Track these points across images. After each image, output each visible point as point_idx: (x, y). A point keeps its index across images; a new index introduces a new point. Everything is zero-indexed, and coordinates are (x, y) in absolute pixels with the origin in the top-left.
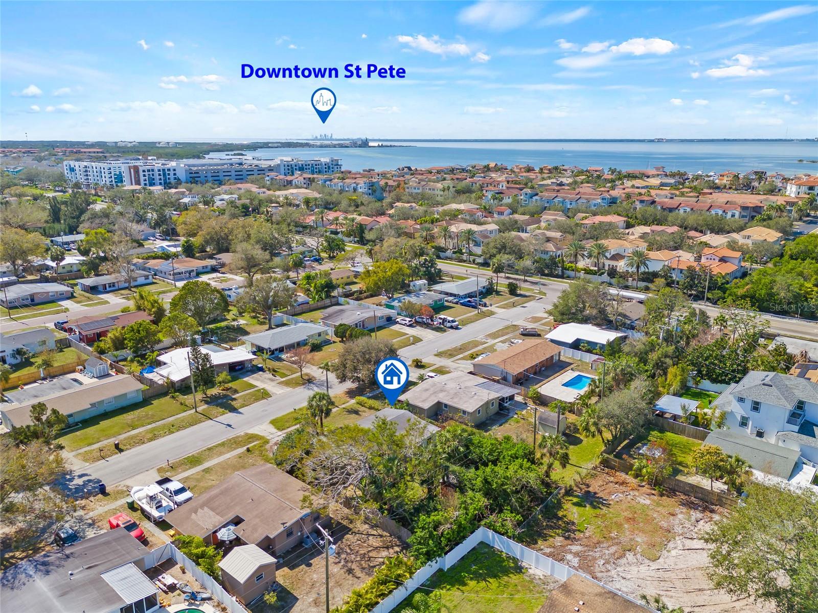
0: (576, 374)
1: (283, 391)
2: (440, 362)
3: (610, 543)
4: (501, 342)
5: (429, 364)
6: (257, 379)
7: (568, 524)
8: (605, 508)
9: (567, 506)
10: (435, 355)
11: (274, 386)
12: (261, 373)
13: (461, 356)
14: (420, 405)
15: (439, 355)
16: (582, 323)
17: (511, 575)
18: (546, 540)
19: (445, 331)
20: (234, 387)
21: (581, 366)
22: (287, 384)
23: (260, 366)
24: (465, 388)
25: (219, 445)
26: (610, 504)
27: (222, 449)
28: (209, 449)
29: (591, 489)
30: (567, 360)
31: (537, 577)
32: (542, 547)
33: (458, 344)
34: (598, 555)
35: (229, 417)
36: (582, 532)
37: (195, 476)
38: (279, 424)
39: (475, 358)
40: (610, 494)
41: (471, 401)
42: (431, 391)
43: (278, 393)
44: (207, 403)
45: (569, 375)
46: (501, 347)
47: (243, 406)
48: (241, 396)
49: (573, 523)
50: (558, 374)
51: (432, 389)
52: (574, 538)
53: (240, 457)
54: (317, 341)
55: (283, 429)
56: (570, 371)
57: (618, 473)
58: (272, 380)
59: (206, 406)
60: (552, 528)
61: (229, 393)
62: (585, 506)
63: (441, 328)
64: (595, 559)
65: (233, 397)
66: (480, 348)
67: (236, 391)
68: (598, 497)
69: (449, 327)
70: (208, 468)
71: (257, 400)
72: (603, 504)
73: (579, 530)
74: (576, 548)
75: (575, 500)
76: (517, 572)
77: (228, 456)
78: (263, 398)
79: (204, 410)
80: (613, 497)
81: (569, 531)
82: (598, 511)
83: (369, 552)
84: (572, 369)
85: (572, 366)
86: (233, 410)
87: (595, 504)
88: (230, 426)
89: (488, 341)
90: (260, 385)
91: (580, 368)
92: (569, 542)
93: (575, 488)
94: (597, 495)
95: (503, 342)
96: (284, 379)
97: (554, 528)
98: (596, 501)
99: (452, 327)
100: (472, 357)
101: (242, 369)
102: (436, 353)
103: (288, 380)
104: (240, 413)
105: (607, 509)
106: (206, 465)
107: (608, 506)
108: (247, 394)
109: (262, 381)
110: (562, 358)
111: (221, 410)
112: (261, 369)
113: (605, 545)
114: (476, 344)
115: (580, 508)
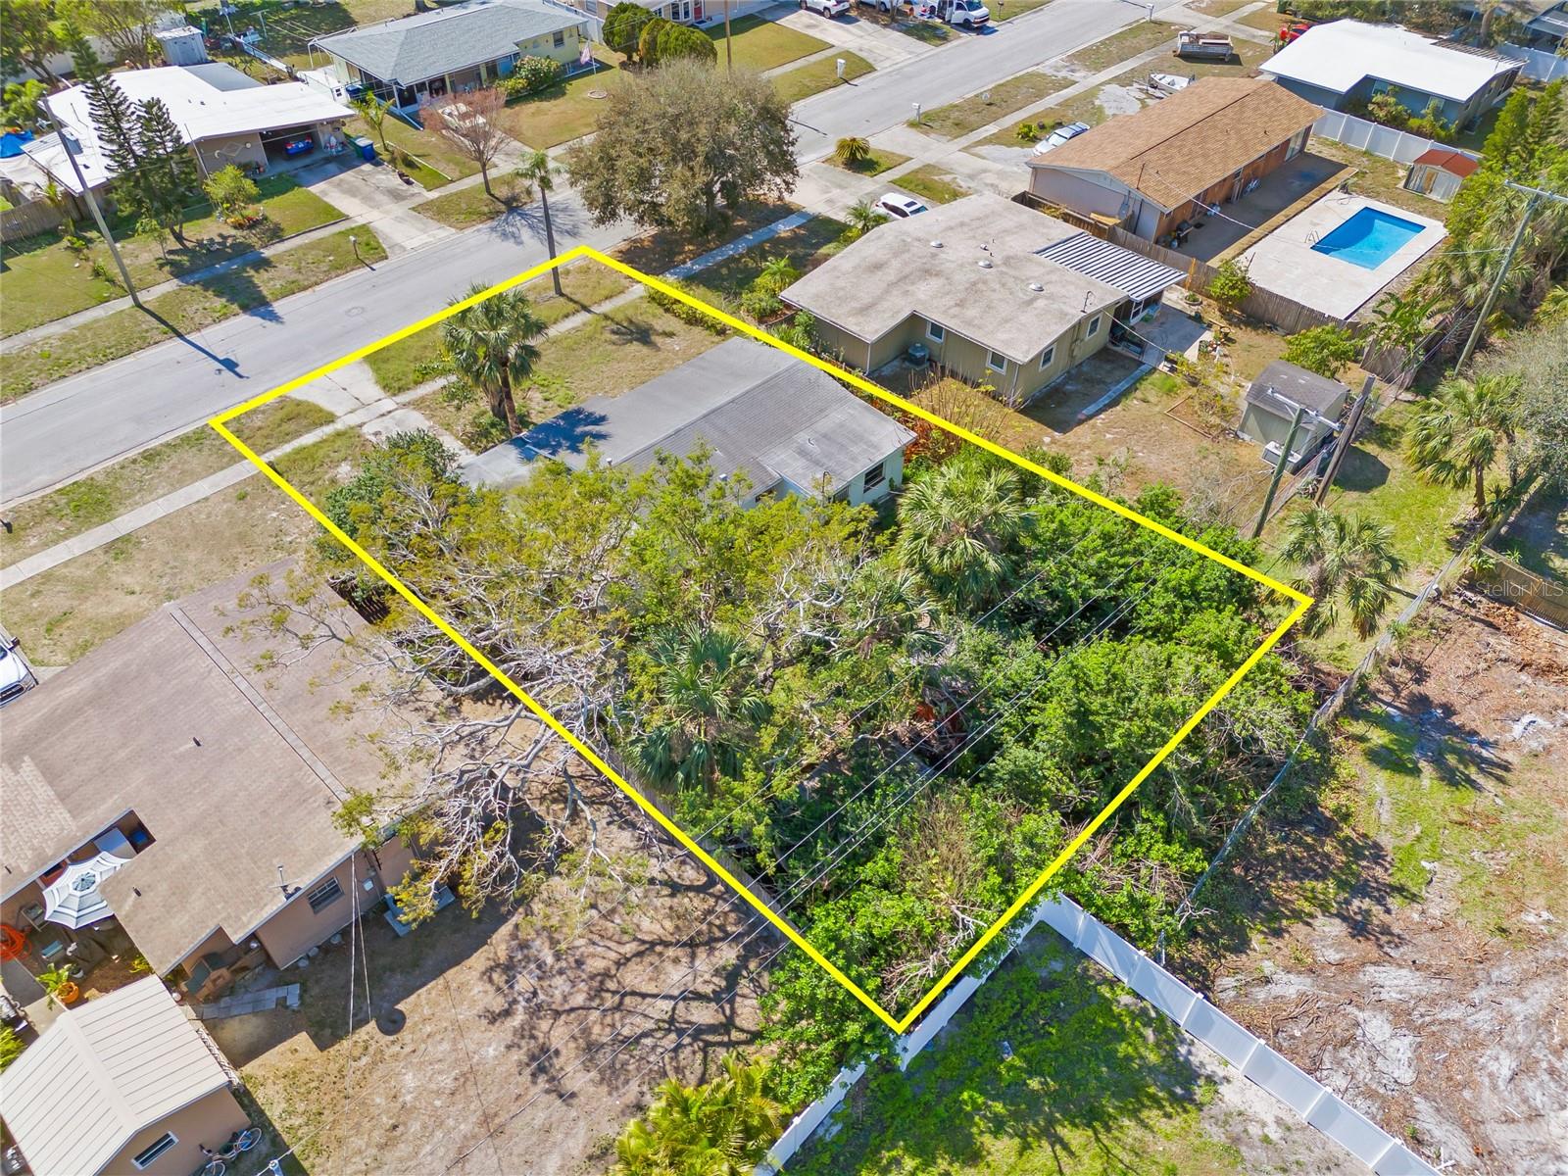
0: (1357, 204)
1: (424, 238)
2: (925, 148)
3: (1526, 962)
4: (1117, 80)
5: (889, 155)
6: (352, 192)
7: (1356, 853)
8: (1489, 785)
9: (1351, 764)
10: (912, 125)
11: (399, 220)
12: (367, 167)
13: (991, 129)
14: (851, 325)
15: (923, 123)
16: (1376, 22)
17: (1152, 1115)
18: (1278, 933)
19: (944, 38)
20: (275, 217)
21: (1371, 176)
22: (440, 211)
23: (362, 142)
24: (1007, 261)
25: (186, 440)
26: (1506, 767)
27: (192, 459)
28: (150, 456)
29: (1431, 689)
30: (1326, 153)
31: (1254, 1130)
32: (1268, 967)
33: (984, 85)
34: (1484, 1020)
35: (237, 332)
36: (1414, 898)
37: (77, 572)
38: (393, 367)
39: (1035, 140)
40: (1507, 714)
41: (1023, 318)
42: (891, 274)
43: (409, 245)
44: (179, 272)
45: (1333, 210)
46: (1121, 101)
47: (292, 289)
48: (290, 253)
49: (1378, 855)
50: (1298, 204)
51: (895, 264)
52: (1386, 930)
53: (242, 498)
54: (549, 60)
55: (401, 390)
56: (1337, 194)
57: (1525, 622)
58: (397, 196)
59: (173, 285)
60: (1299, 870)
61: (252, 238)
62: (1416, 772)
63: (935, 28)
64: (1474, 1042)
65: (267, 253)
66: (1052, 100)
67: (276, 234)
68: (1457, 730)
69: (958, 26)
70: (126, 539)
71: (339, 268)
72: (1480, 762)
73: (1400, 890)
74: (1395, 981)
75: (1379, 737)
76: (1175, 1099)
77: (203, 488)
78: (360, 262)
79: (164, 299)
80: (1518, 729)
81: (1362, 890)
82: (1468, 798)
83: (622, 962)
84: (1344, 188)
85: (1343, 175)
86: (256, 304)
87: (1451, 760)
88: (230, 365)
89: (1077, 76)
90: (357, 211)
91: (1368, 182)
92: (1367, 948)
93: (1375, 684)
94: (1457, 721)
95: (1123, 81)
96: (434, 195)
97: (1307, 873)
98: (1454, 751)
99: (966, 26)
100: (1025, 136)
101: (308, 151)
102: (913, 116)
103: (447, 198)
104: (274, 317)
105: (1500, 788)
106: (127, 522)
107: (1500, 770)
108: (312, 246)
109: (367, 199)
110: (1313, 147)
111: (219, 303)
112: (369, 156)
113: (1506, 971)
114: (1037, 86)
115: (1399, 778)
